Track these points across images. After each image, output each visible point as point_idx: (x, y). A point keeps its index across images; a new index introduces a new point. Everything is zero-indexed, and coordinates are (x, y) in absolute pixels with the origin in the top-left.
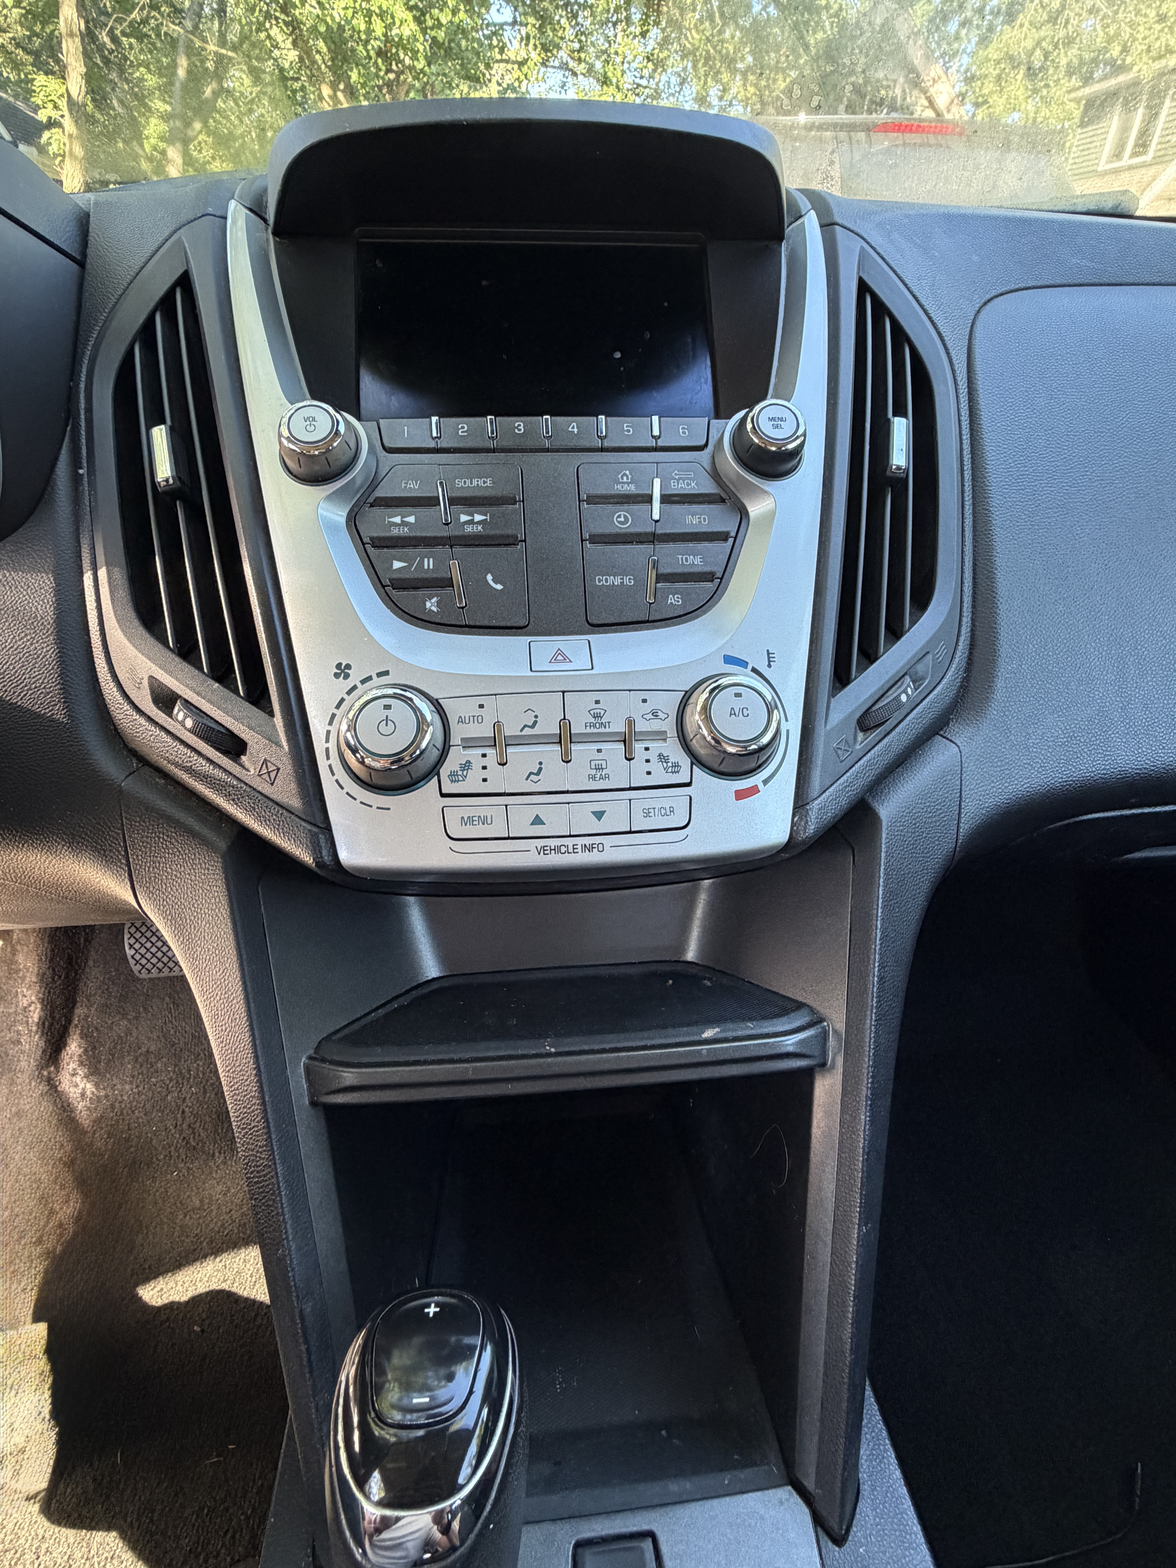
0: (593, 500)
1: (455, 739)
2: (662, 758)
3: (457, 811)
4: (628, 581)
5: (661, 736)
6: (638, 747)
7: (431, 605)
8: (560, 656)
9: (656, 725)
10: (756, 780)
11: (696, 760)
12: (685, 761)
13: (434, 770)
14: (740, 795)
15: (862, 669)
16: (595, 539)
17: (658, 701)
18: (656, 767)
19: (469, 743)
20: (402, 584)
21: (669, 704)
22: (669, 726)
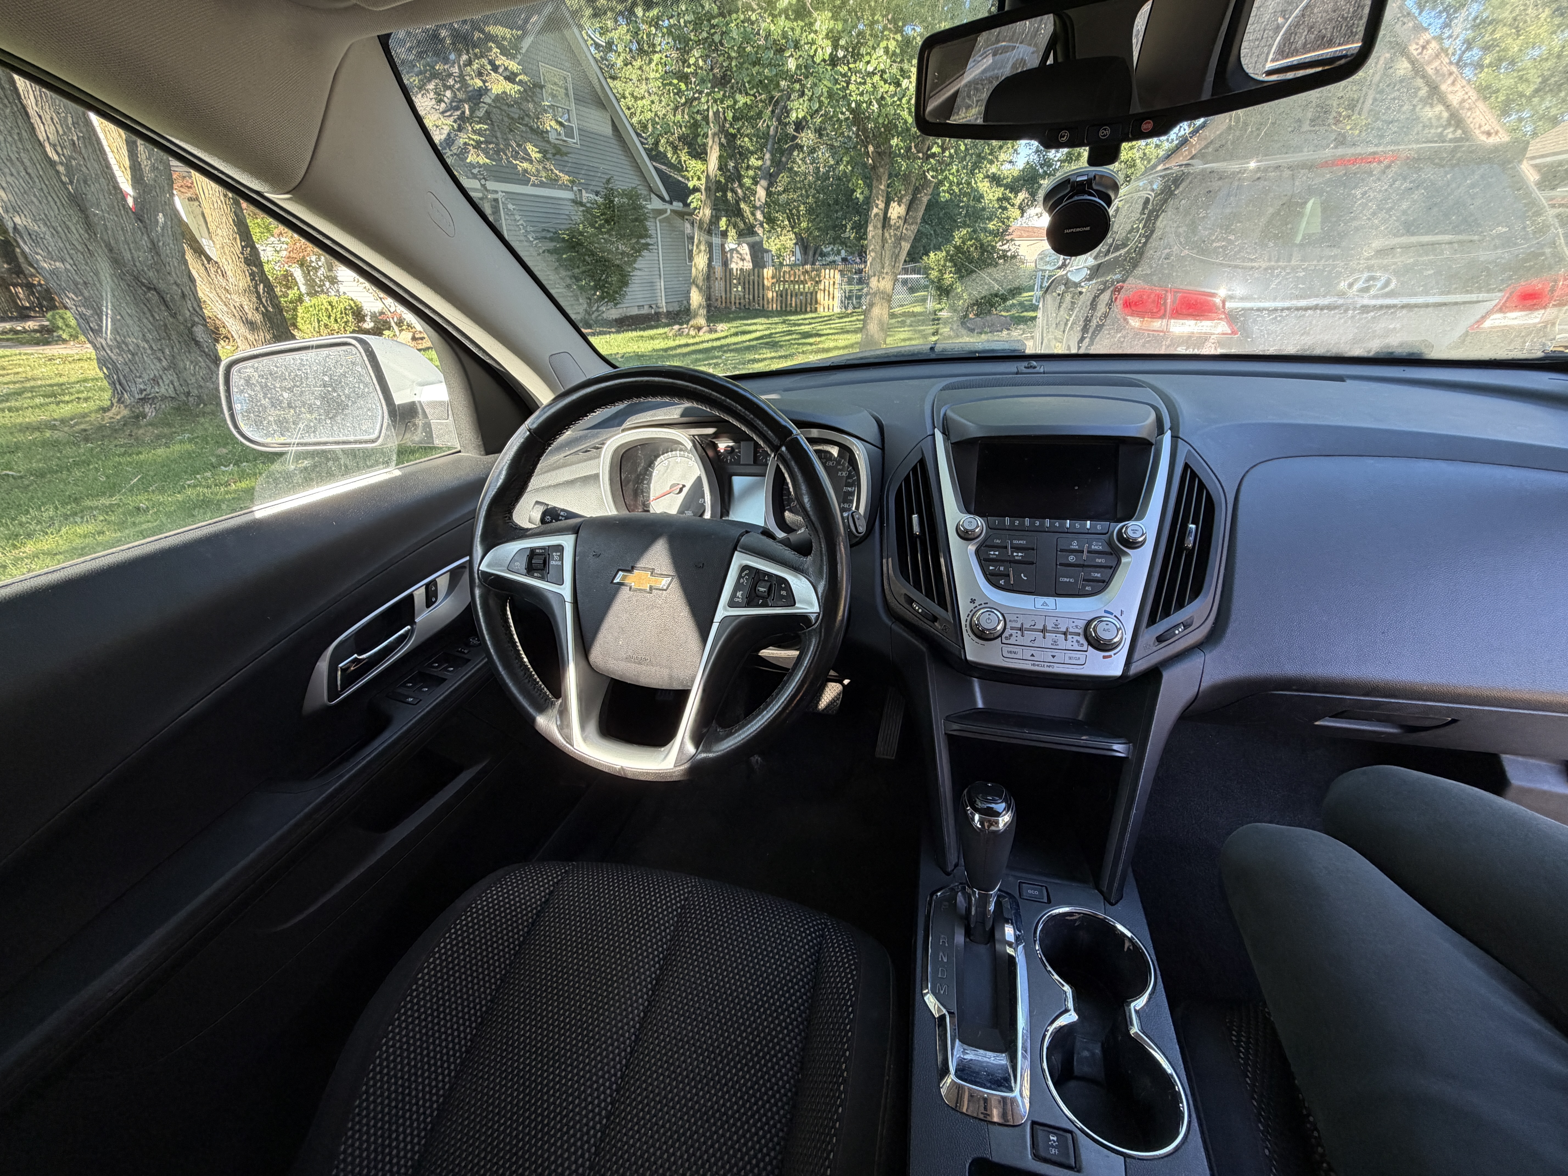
0: (1062, 551)
1: (1008, 626)
2: (1078, 641)
3: (1006, 649)
4: (1072, 580)
5: (1079, 634)
6: (1069, 637)
7: (1002, 582)
8: (1045, 604)
9: (1077, 631)
10: (1111, 653)
11: (1090, 644)
12: (1086, 643)
13: (1000, 635)
14: (1104, 657)
15: (1161, 619)
16: (1061, 564)
17: (1077, 622)
18: (1075, 644)
19: (1012, 628)
20: (992, 574)
21: (1082, 624)
22: (1081, 631)
